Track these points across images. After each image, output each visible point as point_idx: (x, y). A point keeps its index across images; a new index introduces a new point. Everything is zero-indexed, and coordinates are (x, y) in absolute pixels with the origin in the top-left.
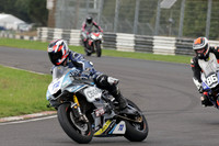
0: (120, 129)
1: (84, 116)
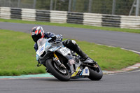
0: (86, 72)
1: (63, 65)
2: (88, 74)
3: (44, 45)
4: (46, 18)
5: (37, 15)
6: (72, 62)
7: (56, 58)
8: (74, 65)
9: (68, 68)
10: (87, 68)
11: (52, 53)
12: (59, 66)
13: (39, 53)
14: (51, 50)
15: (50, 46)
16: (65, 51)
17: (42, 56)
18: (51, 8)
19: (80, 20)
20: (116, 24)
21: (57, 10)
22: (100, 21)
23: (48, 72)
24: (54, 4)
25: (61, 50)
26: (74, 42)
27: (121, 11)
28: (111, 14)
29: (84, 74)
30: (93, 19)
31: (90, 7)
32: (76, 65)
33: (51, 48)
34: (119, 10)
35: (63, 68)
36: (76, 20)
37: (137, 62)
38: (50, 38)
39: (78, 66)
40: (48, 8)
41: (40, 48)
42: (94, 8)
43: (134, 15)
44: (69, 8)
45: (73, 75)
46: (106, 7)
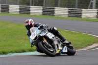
0: (65, 49)
1: (50, 45)
2: (66, 51)
3: (35, 32)
4: (27, 11)
5: (20, 9)
6: (56, 43)
7: (45, 41)
8: (57, 45)
9: (54, 47)
10: (65, 47)
11: (42, 37)
12: (48, 46)
13: (32, 37)
14: (41, 35)
15: (40, 32)
16: (51, 36)
17: (35, 39)
18: (31, 4)
19: (52, 13)
20: (79, 15)
21: (35, 5)
22: (66, 13)
23: (38, 51)
24: (32, 1)
25: (47, 35)
26: (55, 29)
27: (82, 6)
28: (75, 8)
29: (64, 51)
30: (61, 12)
31: (59, 3)
32: (59, 45)
33: (40, 33)
34: (81, 5)
35: (50, 48)
36: (48, 12)
37: (94, 43)
38: (39, 27)
39: (60, 45)
40: (28, 4)
41: (32, 34)
42: (62, 4)
43: (92, 8)
44: (44, 4)
45: (57, 52)
46: (71, 3)
